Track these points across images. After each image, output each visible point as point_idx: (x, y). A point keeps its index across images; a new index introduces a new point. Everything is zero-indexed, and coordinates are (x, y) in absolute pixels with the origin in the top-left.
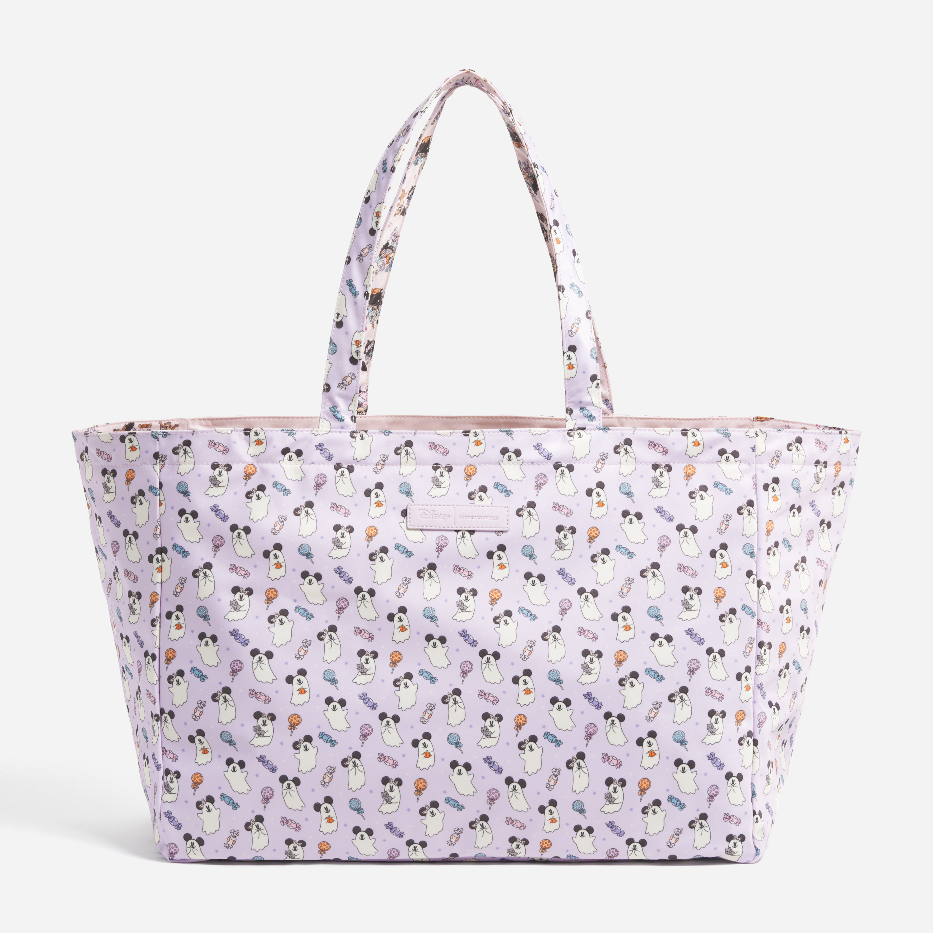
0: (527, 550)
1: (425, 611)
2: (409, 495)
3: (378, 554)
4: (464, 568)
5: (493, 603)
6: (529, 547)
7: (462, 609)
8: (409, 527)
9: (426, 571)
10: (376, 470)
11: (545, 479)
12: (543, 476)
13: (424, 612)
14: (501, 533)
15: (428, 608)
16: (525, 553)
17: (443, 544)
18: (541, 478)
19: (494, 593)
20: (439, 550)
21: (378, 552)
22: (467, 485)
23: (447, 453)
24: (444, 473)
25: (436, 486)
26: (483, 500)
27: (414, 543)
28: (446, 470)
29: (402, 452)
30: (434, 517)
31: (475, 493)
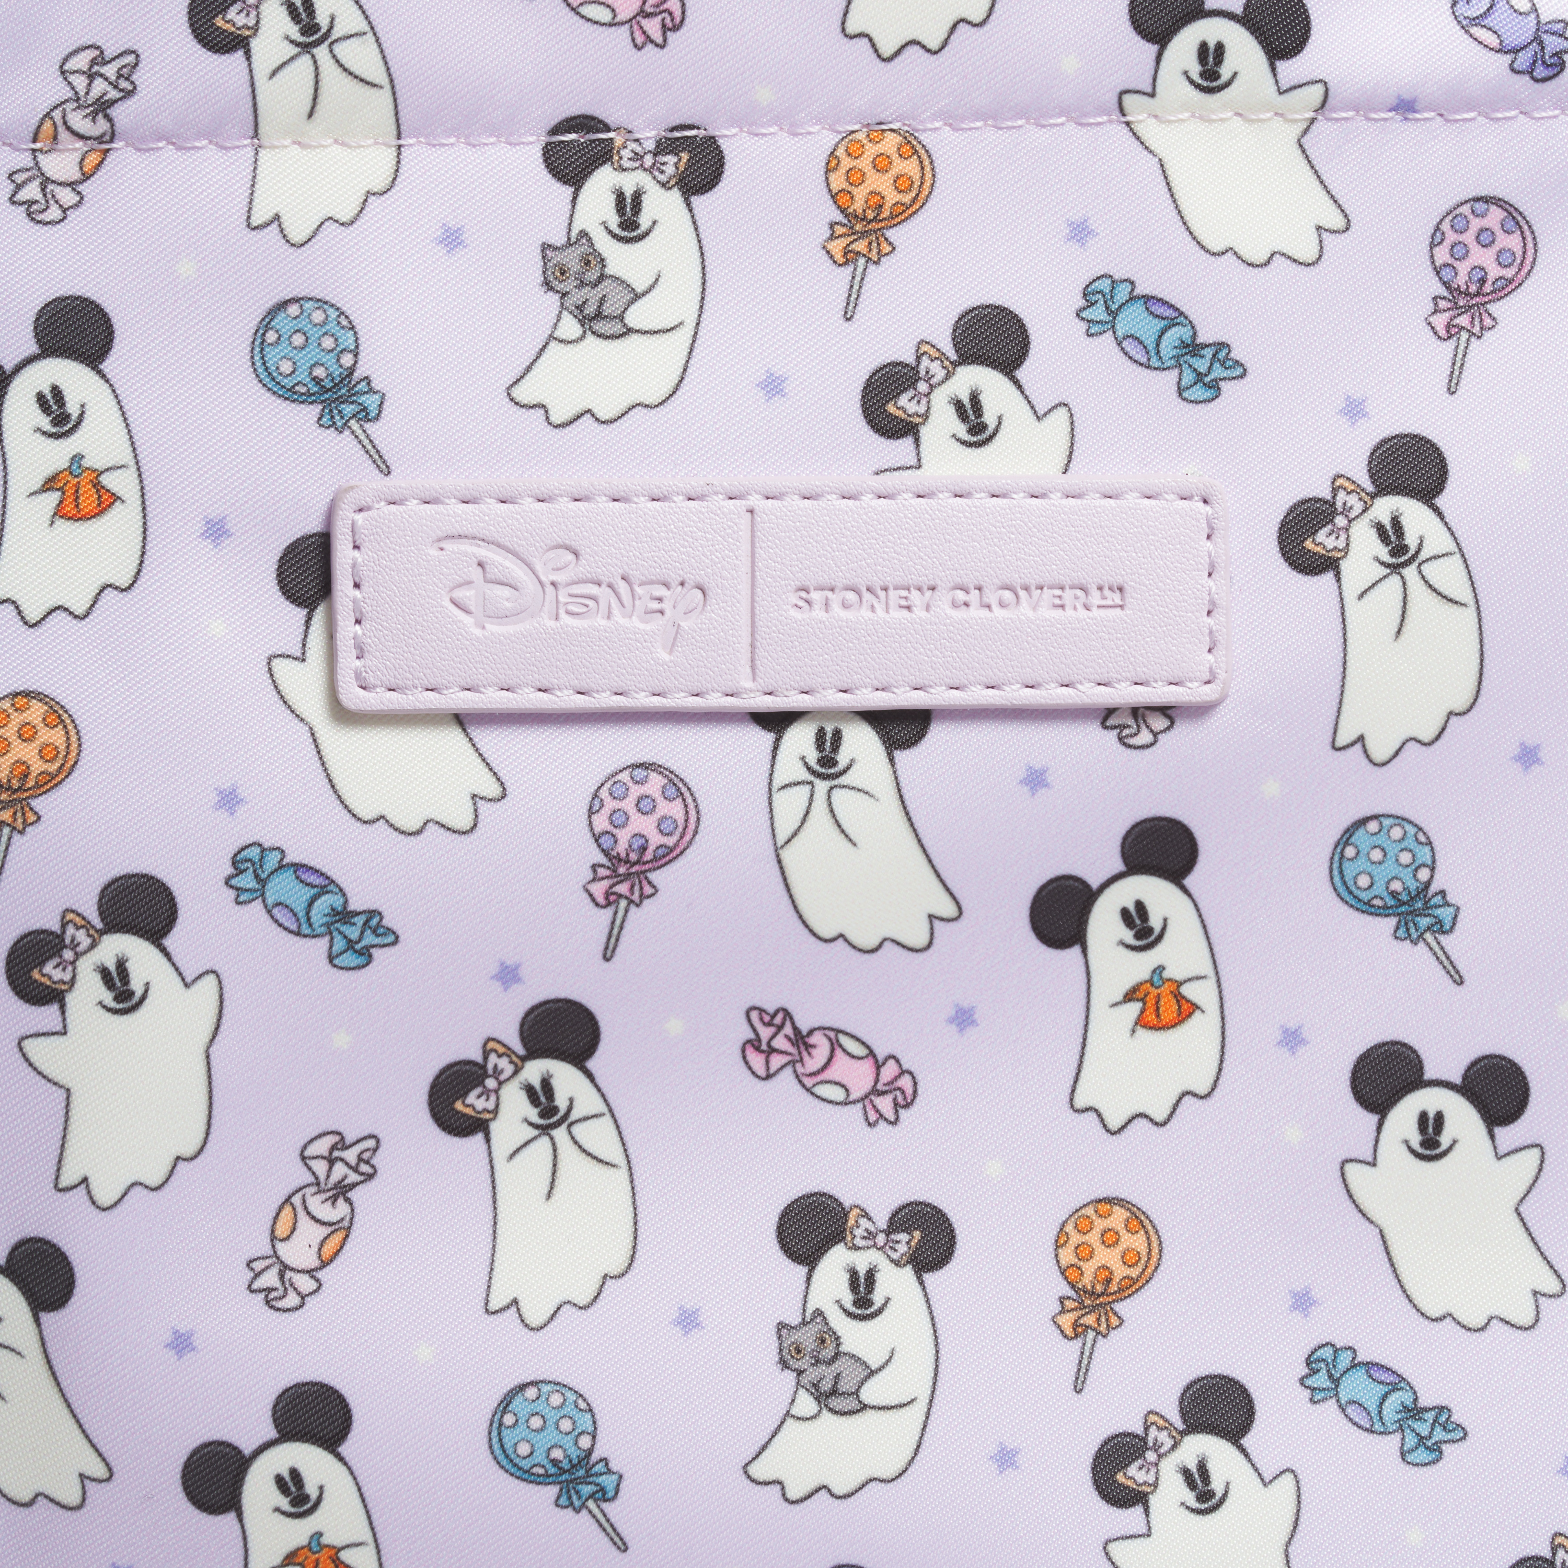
0: (1377, 855)
1: (509, 1419)
2: (348, 409)
3: (84, 940)
4: (835, 1035)
5: (1090, 1320)
6: (1397, 833)
7: (826, 1386)
8: (353, 696)
9: (509, 1069)
10: (32, 191)
11: (1513, 242)
12: (1495, 215)
13: (496, 1426)
14: (1159, 723)
15: (531, 1393)
16: (1364, 881)
17: (656, 840)
18: (1485, 239)
19: (1093, 1238)
20: (623, 888)
21: (87, 925)
22: (852, 305)
23: (668, 21)
24: (646, 201)
25: (582, 323)
26: (994, 434)
27: (403, 832)
28: (662, 172)
29: (258, 22)
30: (571, 608)
31: (920, 378)
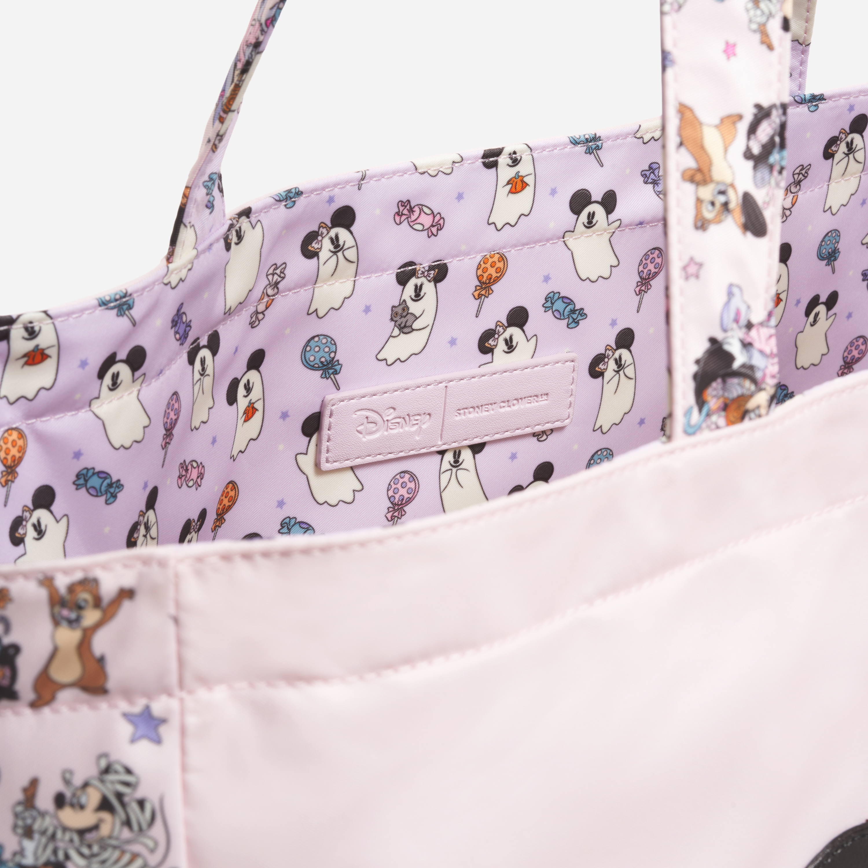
2: (330, 371)
8: (323, 465)
11: (659, 260)
12: (656, 253)
17: (406, 496)
18: (653, 261)
20: (396, 514)
22: (479, 312)
23: (439, 227)
24: (424, 287)
25: (400, 330)
26: (515, 348)
27: (330, 505)
28: (429, 277)
29: (321, 246)
30: (391, 427)
31: (496, 334)
